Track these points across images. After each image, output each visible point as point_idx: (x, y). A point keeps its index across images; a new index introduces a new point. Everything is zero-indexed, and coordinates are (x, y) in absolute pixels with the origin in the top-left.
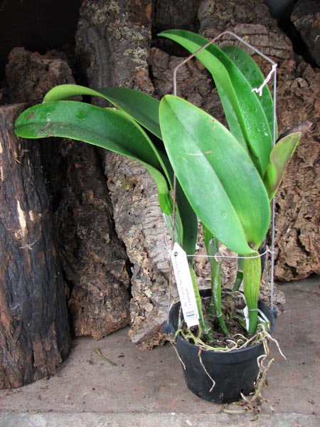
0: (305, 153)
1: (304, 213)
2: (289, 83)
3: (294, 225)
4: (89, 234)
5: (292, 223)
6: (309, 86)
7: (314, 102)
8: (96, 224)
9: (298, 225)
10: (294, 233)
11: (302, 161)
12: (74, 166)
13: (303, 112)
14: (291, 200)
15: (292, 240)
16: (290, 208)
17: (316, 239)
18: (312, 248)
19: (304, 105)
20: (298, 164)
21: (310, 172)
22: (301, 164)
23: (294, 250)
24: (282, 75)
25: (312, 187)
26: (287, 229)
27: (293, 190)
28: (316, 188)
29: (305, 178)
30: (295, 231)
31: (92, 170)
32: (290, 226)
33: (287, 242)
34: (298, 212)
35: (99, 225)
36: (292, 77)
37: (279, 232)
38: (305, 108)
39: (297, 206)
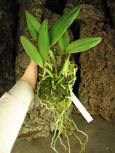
0: (99, 65)
1: (93, 90)
2: (99, 33)
3: (88, 94)
4: (4, 91)
5: (88, 93)
6: (107, 35)
7: (108, 43)
8: (8, 86)
9: (90, 95)
10: (88, 98)
11: (97, 68)
12: (2, 61)
13: (103, 46)
14: (89, 83)
15: (86, 100)
16: (89, 86)
17: (95, 102)
18: (93, 105)
19: (104, 43)
20: (96, 69)
21: (100, 73)
22: (97, 69)
23: (86, 105)
24: (97, 28)
25: (99, 80)
26: (85, 95)
27: (91, 79)
28: (100, 80)
29: (97, 75)
30: (88, 97)
31: (9, 63)
32: (87, 94)
33: (84, 101)
34: (91, 89)
35: (9, 87)
36: (101, 30)
37: (82, 96)
38: (104, 45)
39: (91, 87)
